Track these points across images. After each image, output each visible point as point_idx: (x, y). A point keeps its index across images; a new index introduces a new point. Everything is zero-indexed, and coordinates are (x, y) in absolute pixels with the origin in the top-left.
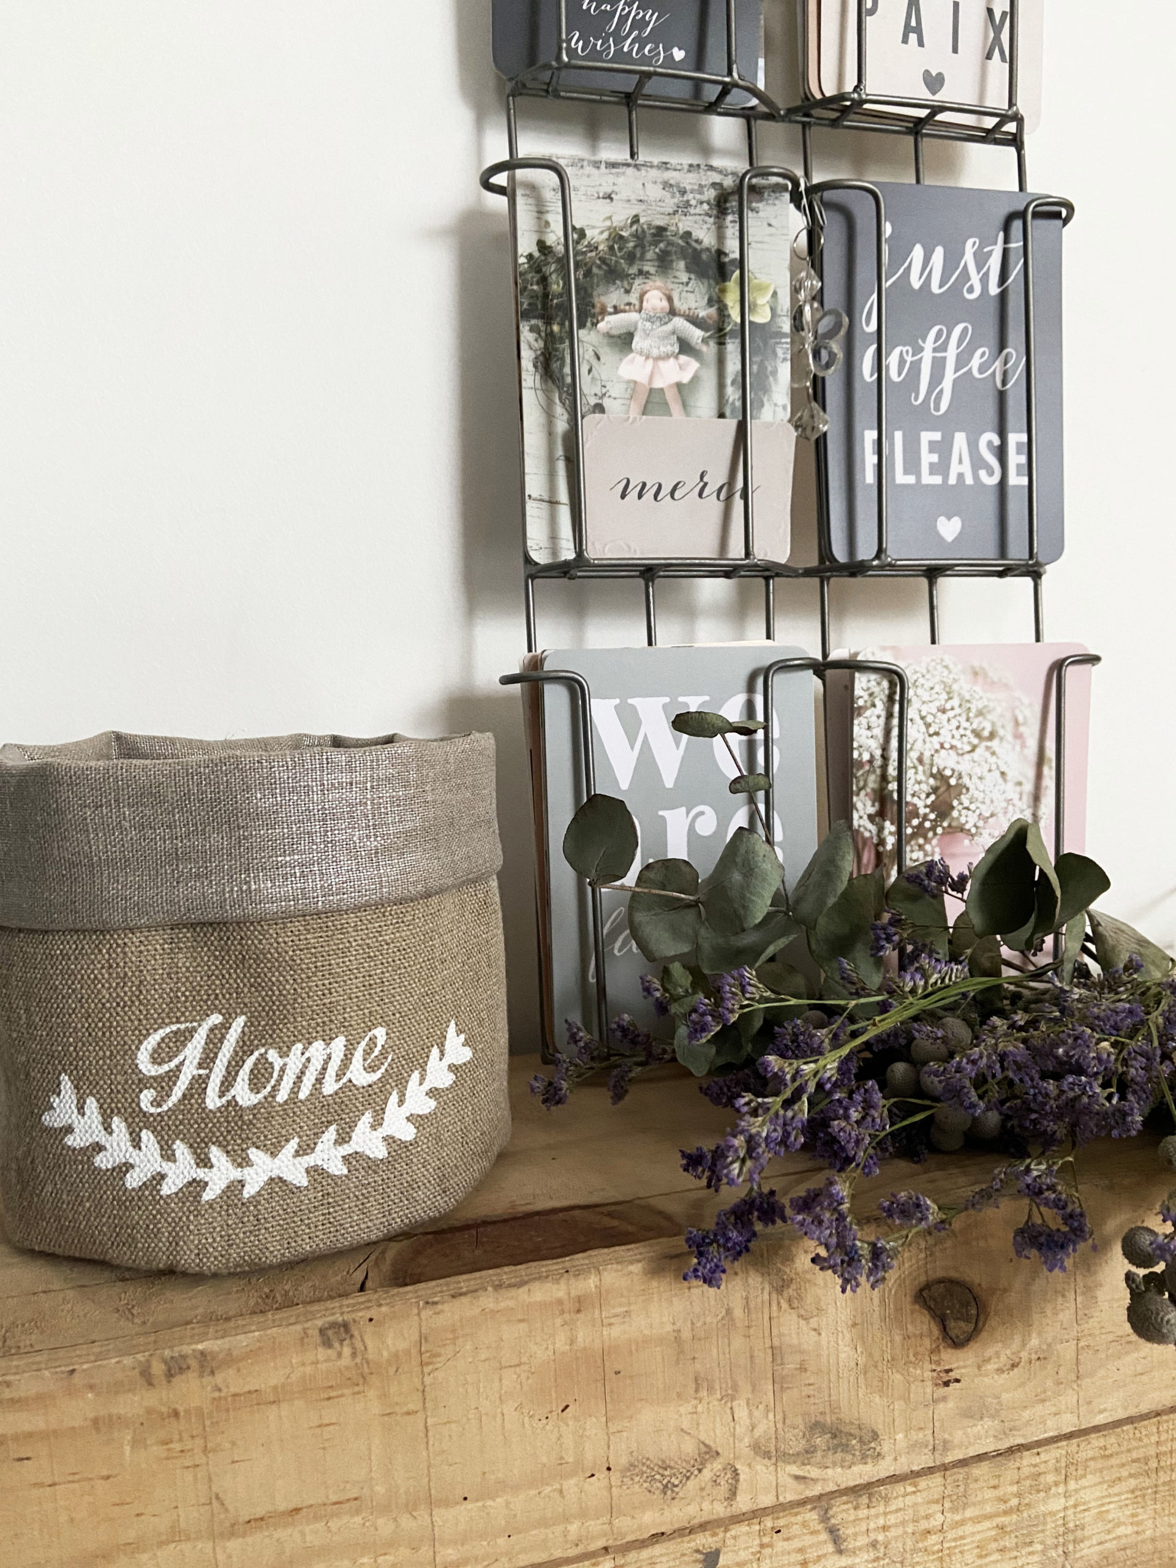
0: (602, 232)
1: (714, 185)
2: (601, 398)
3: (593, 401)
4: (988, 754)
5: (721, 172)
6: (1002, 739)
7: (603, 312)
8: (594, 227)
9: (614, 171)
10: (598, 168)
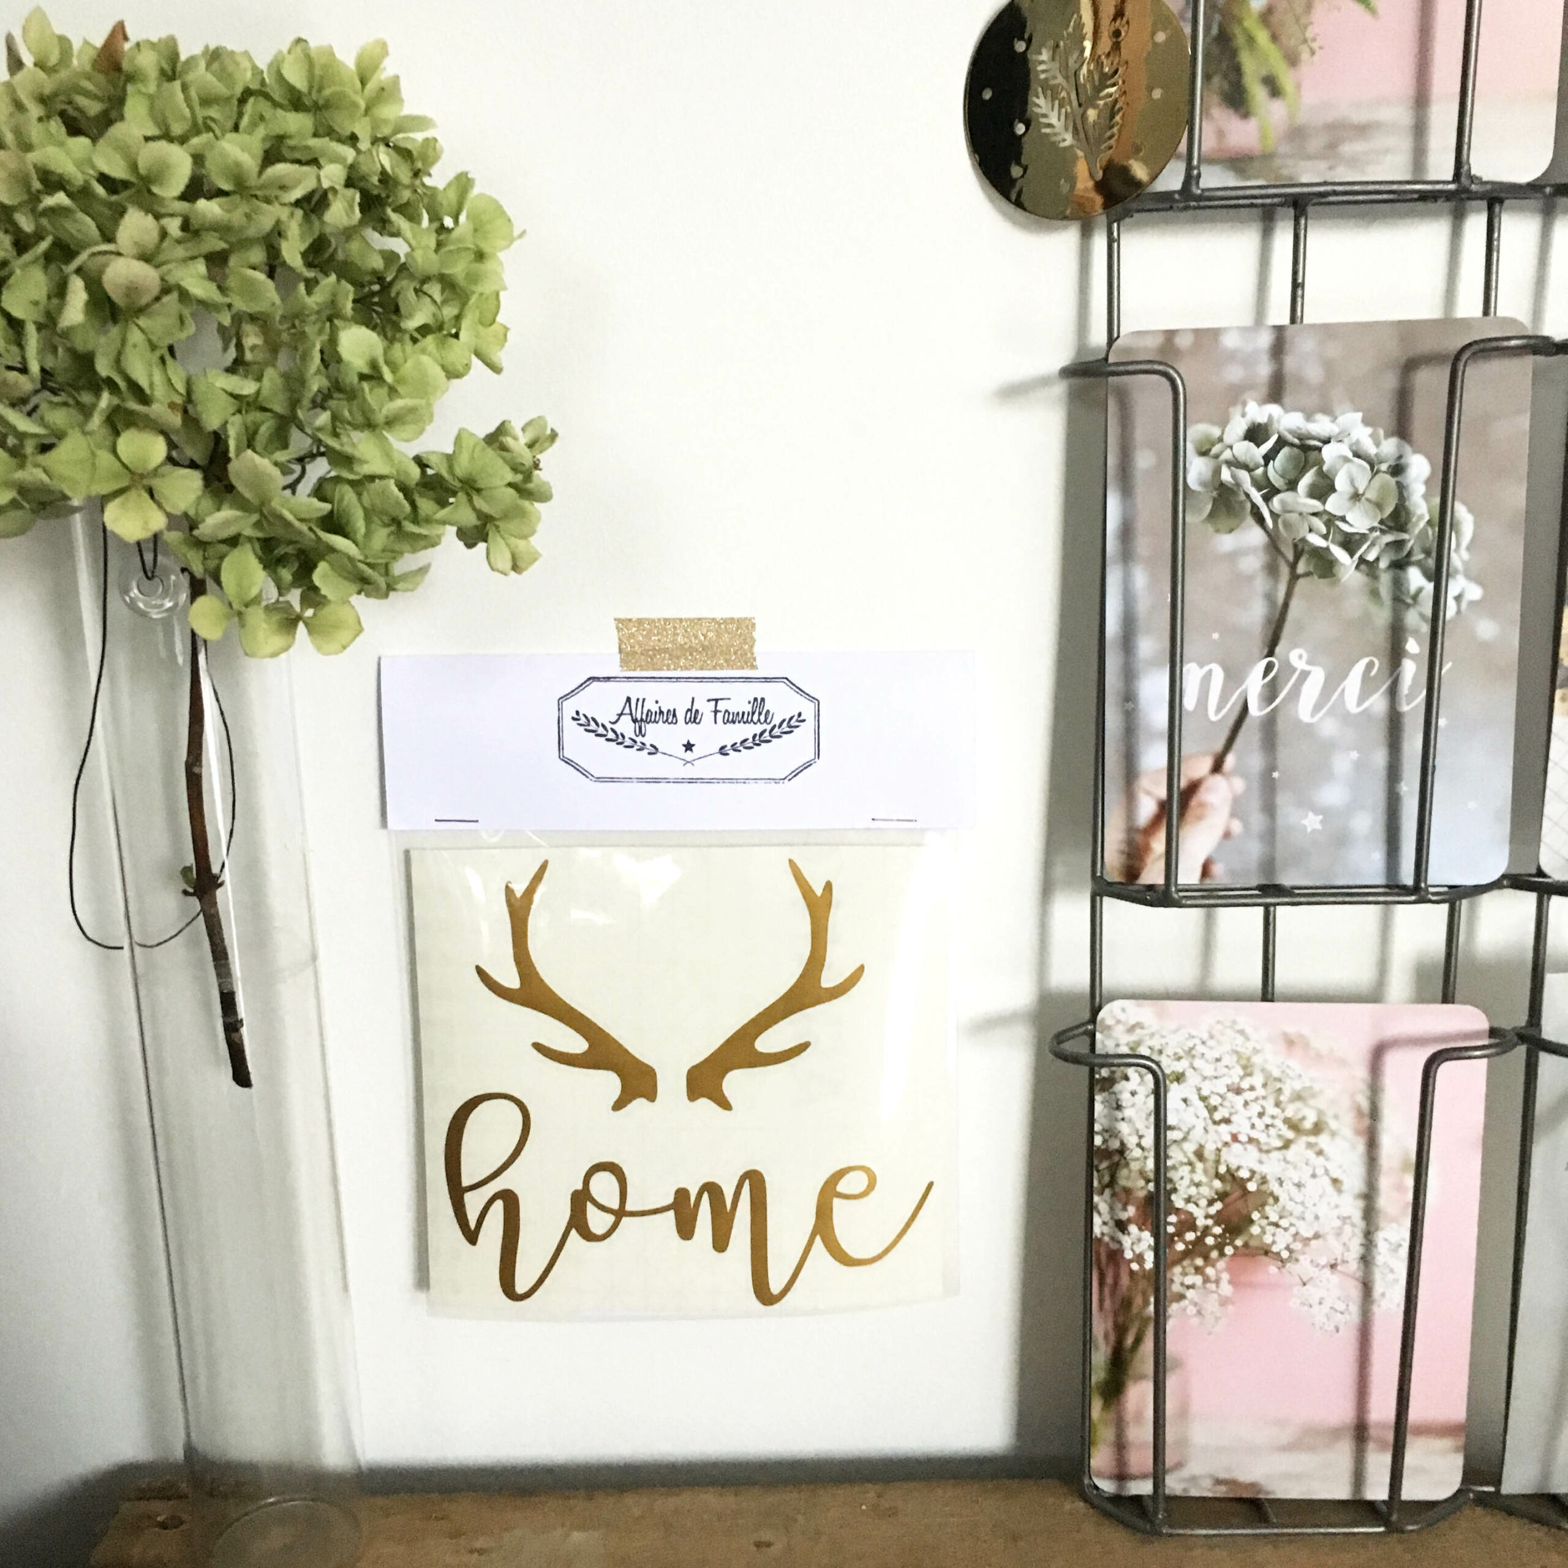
4: (1310, 1154)
6: (1333, 1134)
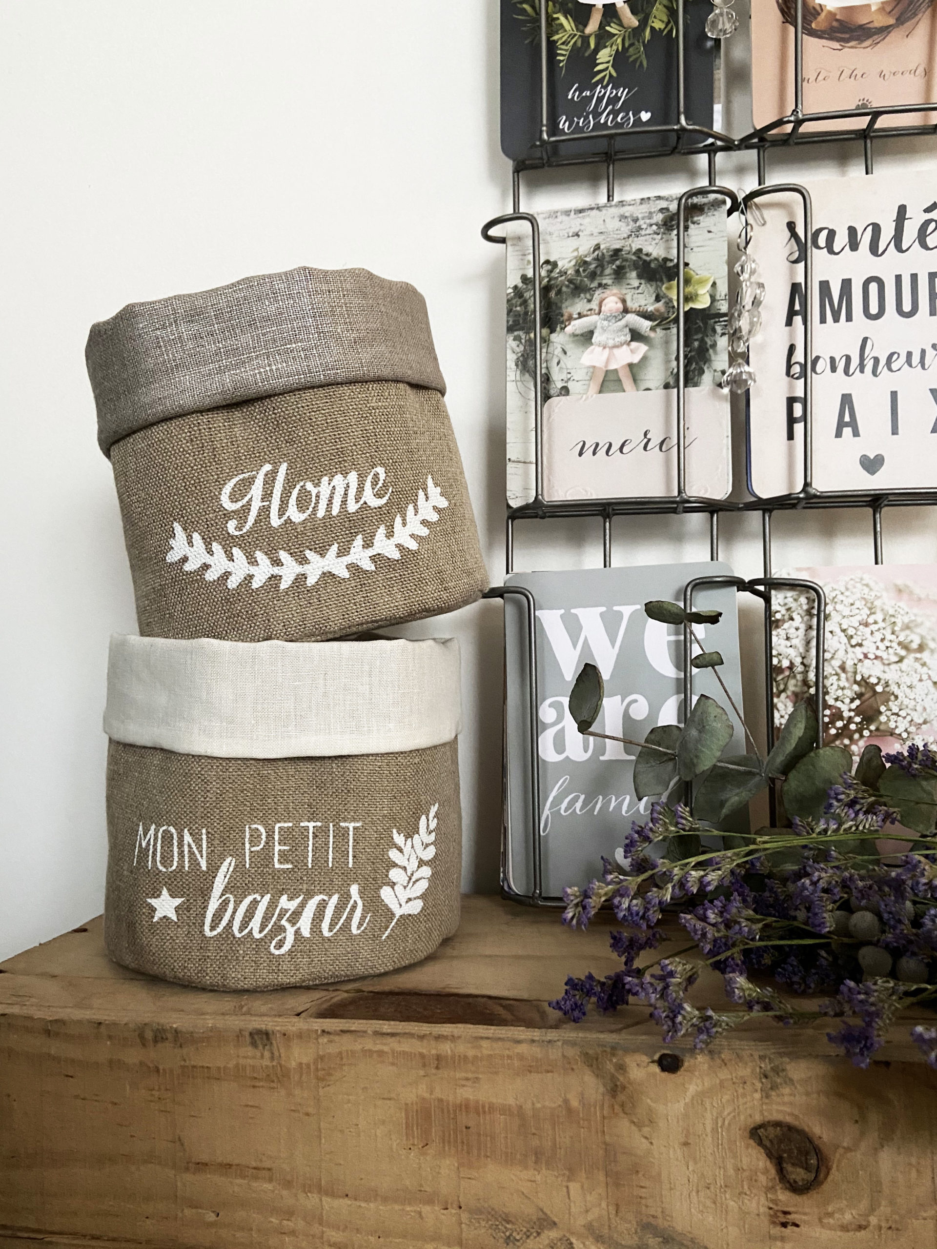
0: (570, 261)
1: (661, 210)
2: (567, 382)
3: (560, 385)
5: (667, 200)
7: (570, 318)
8: (564, 259)
9: (581, 215)
10: (569, 215)
